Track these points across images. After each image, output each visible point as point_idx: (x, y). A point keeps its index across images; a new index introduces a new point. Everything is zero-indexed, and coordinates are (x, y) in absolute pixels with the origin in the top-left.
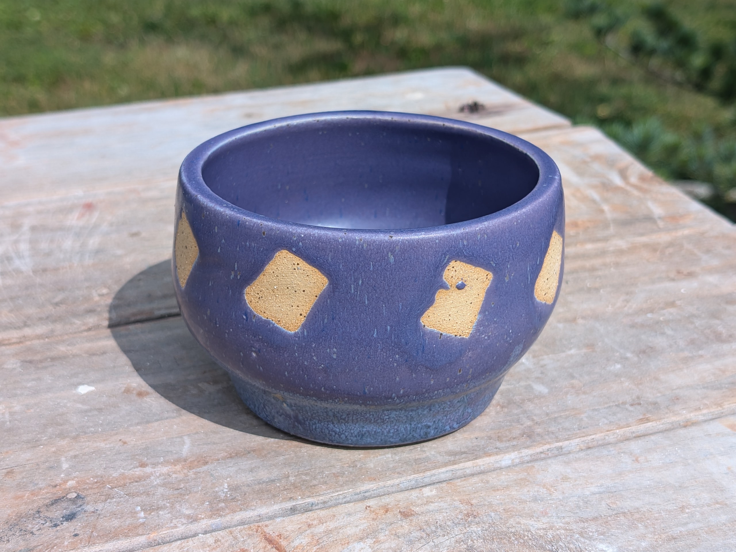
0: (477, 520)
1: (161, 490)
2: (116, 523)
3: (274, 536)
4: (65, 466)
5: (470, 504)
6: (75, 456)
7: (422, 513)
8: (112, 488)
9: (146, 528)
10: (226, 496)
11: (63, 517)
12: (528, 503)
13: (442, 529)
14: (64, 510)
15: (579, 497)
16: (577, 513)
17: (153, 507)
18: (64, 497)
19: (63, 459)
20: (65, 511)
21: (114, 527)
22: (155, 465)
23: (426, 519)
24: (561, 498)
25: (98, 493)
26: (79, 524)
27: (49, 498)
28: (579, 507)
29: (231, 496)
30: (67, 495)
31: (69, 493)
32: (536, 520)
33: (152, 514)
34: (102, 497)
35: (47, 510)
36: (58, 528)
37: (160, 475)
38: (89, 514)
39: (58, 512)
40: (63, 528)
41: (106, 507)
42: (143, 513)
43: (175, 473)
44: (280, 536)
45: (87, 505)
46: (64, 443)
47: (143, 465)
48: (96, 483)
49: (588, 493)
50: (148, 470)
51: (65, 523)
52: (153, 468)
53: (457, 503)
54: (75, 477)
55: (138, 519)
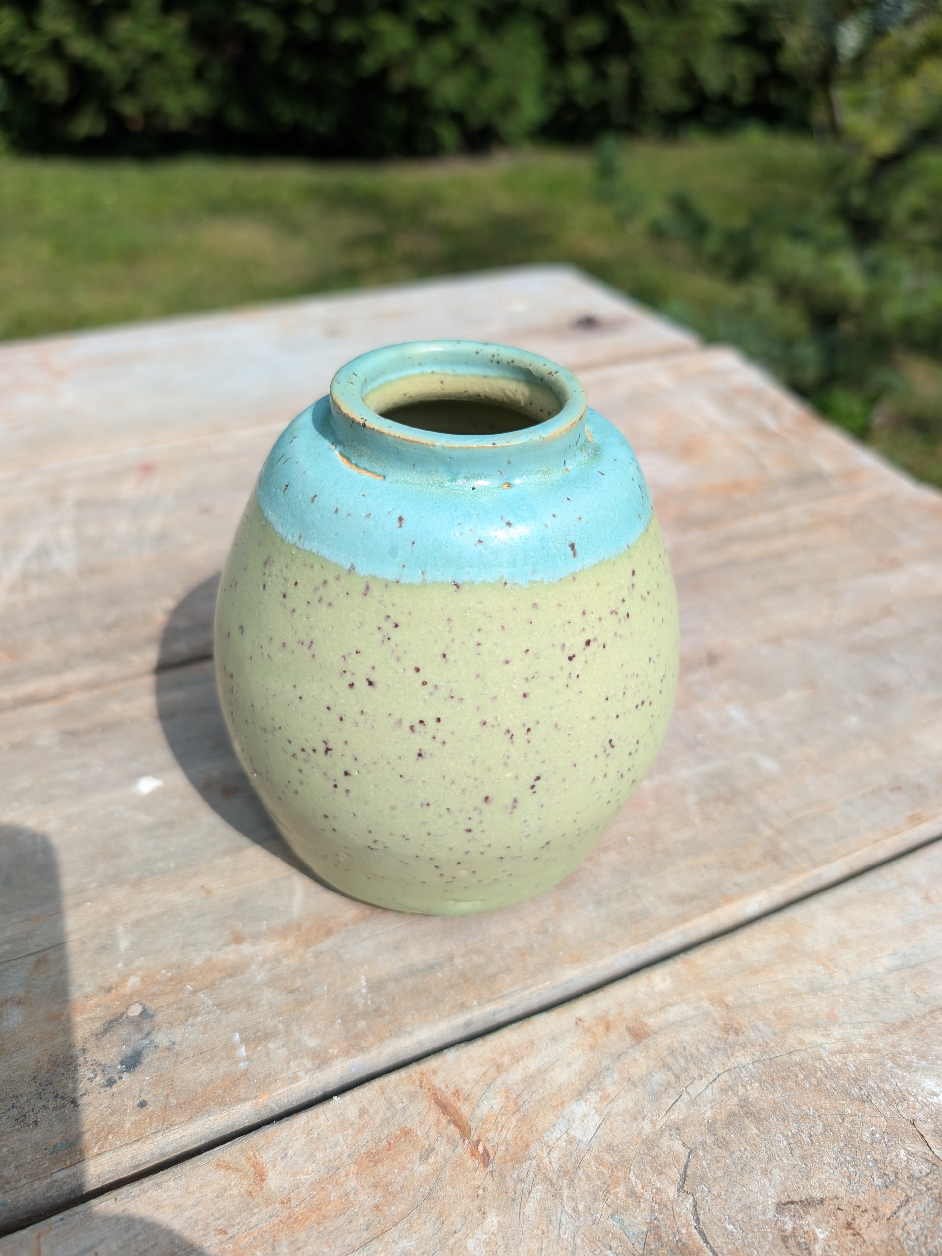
0: (741, 1038)
1: (267, 995)
2: (203, 1073)
3: (448, 1093)
4: (124, 943)
5: (724, 1005)
6: (138, 923)
7: (660, 1029)
8: (194, 992)
9: (251, 1083)
10: (365, 1004)
11: (122, 1063)
12: (804, 996)
13: (695, 1064)
14: (123, 1044)
15: (871, 979)
16: (877, 1013)
17: (259, 1034)
18: (123, 1014)
19: (120, 929)
20: (124, 1047)
21: (201, 1083)
22: (256, 937)
23: (669, 1041)
24: (847, 983)
25: (174, 1003)
26: (147, 1078)
27: (101, 1019)
28: (875, 1000)
29: (373, 1003)
30: (127, 1009)
31: (131, 1005)
32: (824, 1033)
33: (259, 1048)
34: (181, 1011)
35: (97, 1047)
36: (115, 1089)
37: (265, 962)
38: (161, 1054)
39: (114, 1049)
40: (121, 1087)
41: (187, 1035)
42: (244, 1047)
43: (286, 955)
44: (457, 1093)
45: (158, 1032)
46: (120, 895)
47: (238, 939)
48: (171, 980)
49: (880, 970)
50: (246, 949)
51: (125, 1076)
52: (253, 944)
53: (706, 1004)
54: (139, 968)
55: (237, 1062)
